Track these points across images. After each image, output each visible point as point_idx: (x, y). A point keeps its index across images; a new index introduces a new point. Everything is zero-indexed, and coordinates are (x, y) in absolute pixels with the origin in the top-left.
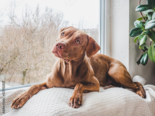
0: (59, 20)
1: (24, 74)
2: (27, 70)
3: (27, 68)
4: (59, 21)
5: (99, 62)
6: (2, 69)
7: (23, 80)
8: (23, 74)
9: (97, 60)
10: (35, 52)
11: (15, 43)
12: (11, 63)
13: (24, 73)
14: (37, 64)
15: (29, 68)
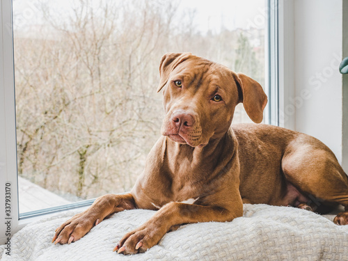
0: (170, 6)
1: (81, 159)
2: (88, 147)
3: (89, 144)
4: (172, 10)
5: (258, 150)
6: (26, 144)
7: (81, 173)
8: (79, 157)
9: (253, 144)
10: (108, 100)
11: (55, 77)
12: (46, 129)
13: (83, 157)
14: (113, 131)
15: (93, 142)
